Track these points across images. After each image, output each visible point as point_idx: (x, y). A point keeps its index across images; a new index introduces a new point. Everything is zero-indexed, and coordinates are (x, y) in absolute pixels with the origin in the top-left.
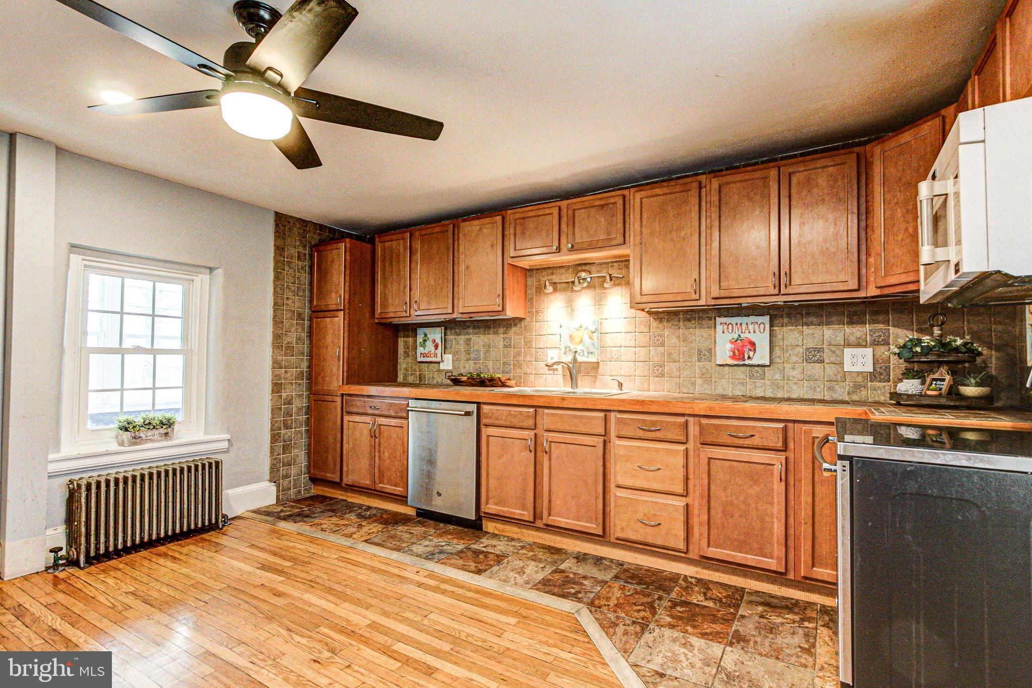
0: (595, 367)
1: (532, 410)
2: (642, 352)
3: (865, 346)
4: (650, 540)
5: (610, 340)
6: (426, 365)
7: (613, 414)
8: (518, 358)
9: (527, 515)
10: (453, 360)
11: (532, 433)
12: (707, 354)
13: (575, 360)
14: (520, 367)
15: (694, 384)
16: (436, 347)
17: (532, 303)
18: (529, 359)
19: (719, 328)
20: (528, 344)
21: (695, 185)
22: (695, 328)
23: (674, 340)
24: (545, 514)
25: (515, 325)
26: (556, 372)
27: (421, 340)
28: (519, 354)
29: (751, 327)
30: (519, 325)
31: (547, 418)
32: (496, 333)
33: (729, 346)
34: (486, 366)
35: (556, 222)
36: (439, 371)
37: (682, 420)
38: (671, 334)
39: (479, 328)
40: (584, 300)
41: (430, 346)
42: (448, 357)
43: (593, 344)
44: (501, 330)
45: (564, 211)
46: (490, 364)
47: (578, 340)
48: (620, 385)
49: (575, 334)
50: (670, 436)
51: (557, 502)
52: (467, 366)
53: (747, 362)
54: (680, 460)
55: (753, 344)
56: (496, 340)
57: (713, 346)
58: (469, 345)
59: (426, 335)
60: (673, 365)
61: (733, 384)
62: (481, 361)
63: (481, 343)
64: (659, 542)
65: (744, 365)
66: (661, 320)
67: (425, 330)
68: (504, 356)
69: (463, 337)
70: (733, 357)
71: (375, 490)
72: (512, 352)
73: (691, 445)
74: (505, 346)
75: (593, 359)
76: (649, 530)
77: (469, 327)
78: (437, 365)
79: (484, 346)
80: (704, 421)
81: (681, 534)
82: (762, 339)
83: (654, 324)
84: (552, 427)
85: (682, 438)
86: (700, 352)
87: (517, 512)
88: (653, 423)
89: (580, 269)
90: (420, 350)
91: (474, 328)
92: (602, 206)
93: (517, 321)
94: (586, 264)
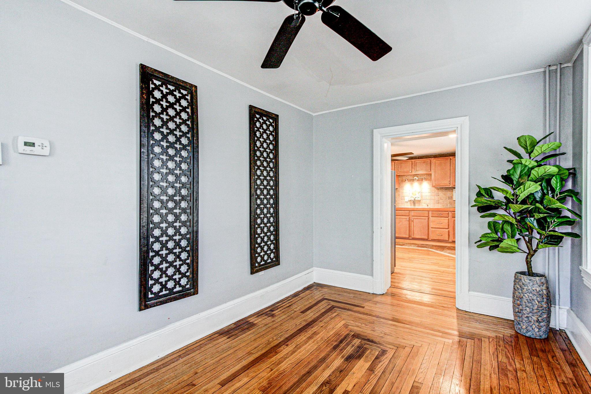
0: (419, 201)
1: (408, 211)
2: (433, 197)
4: (440, 239)
5: (424, 194)
7: (430, 212)
9: (407, 236)
11: (408, 217)
12: (451, 198)
13: (415, 200)
15: (447, 205)
17: (400, 185)
21: (449, 159)
22: (447, 192)
23: (442, 194)
24: (412, 236)
26: (408, 203)
31: (412, 213)
35: (411, 165)
37: (448, 212)
38: (441, 193)
40: (416, 184)
43: (419, 195)
45: (413, 162)
47: (415, 194)
48: (428, 205)
50: (445, 216)
51: (415, 232)
54: (447, 221)
57: (452, 196)
60: (441, 201)
64: (442, 239)
66: (438, 189)
73: (449, 218)
75: (419, 199)
76: (439, 237)
80: (453, 212)
81: (448, 237)
83: (436, 190)
84: (413, 215)
85: (448, 216)
86: (449, 197)
87: (404, 236)
88: (440, 213)
89: (415, 176)
92: (424, 162)
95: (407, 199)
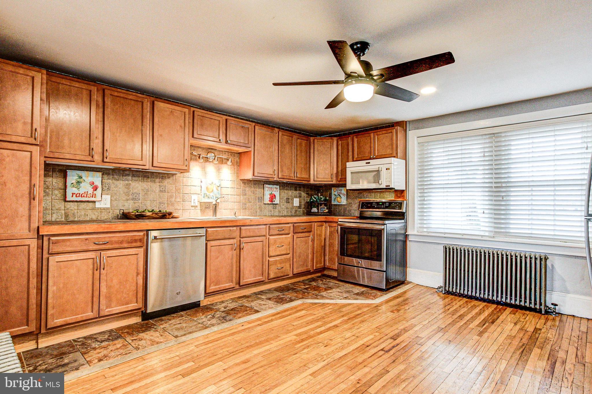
2: (238, 198)
3: (297, 198)
4: (280, 275)
5: (224, 191)
6: (76, 203)
7: (268, 226)
8: (171, 199)
10: (111, 200)
11: (235, 241)
12: (261, 199)
14: (172, 204)
16: (95, 188)
18: (179, 200)
19: (266, 189)
20: (178, 190)
22: (257, 188)
23: (250, 193)
24: (242, 280)
25: (169, 178)
26: (196, 208)
27: (74, 181)
28: (171, 197)
29: (275, 189)
30: (171, 178)
32: (154, 182)
33: (269, 196)
34: (145, 205)
35: (221, 126)
36: (94, 209)
37: (289, 225)
38: (249, 190)
39: (139, 177)
40: (211, 168)
41: (86, 188)
42: (107, 198)
43: (218, 193)
44: (157, 180)
45: (224, 121)
46: (148, 203)
47: (211, 190)
49: (210, 187)
50: (287, 232)
51: (246, 272)
52: (126, 204)
53: (274, 203)
55: (275, 196)
56: (154, 186)
57: (262, 196)
58: (128, 189)
59: (81, 177)
60: (249, 204)
61: (268, 211)
62: (140, 201)
63: (140, 188)
65: (273, 204)
66: (245, 184)
67: (80, 173)
68: (160, 197)
69: (121, 182)
70: (270, 201)
71: (99, 317)
72: (166, 195)
74: (161, 191)
76: (279, 271)
77: (128, 175)
78: (91, 204)
79: (142, 190)
80: (295, 225)
81: (289, 268)
82: (277, 194)
83: (242, 185)
84: (245, 235)
86: (259, 198)
87: (227, 285)
89: (209, 151)
90: (70, 190)
91: (133, 176)
93: (170, 175)
94: (212, 149)
95: (195, 200)
